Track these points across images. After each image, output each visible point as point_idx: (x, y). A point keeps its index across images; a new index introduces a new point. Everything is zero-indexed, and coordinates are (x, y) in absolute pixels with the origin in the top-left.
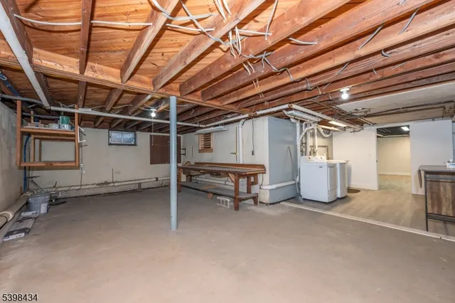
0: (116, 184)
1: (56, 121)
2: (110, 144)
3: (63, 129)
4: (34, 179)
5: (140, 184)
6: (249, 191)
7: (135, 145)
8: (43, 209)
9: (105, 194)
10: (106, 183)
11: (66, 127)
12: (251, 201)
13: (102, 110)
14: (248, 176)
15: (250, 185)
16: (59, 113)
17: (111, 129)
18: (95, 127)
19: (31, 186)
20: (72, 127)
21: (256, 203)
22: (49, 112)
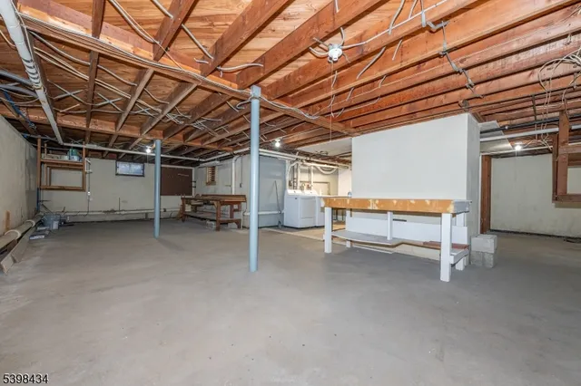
0: (123, 213)
1: (66, 152)
2: (117, 174)
3: (72, 160)
4: (44, 203)
5: (147, 214)
6: (232, 216)
7: (143, 176)
8: (55, 226)
9: (112, 222)
10: (113, 211)
11: (76, 159)
12: (234, 225)
13: (106, 146)
14: (231, 204)
15: (233, 211)
16: (69, 147)
17: (118, 160)
18: (103, 158)
19: (42, 209)
20: (81, 158)
21: (239, 227)
22: (62, 146)
